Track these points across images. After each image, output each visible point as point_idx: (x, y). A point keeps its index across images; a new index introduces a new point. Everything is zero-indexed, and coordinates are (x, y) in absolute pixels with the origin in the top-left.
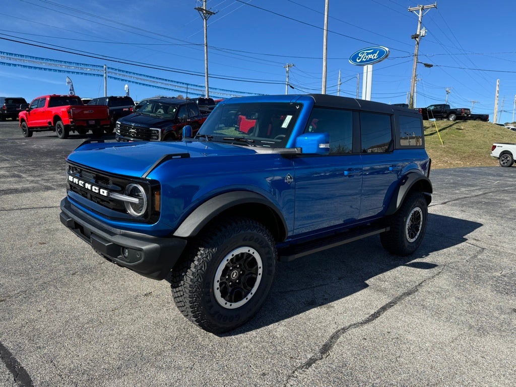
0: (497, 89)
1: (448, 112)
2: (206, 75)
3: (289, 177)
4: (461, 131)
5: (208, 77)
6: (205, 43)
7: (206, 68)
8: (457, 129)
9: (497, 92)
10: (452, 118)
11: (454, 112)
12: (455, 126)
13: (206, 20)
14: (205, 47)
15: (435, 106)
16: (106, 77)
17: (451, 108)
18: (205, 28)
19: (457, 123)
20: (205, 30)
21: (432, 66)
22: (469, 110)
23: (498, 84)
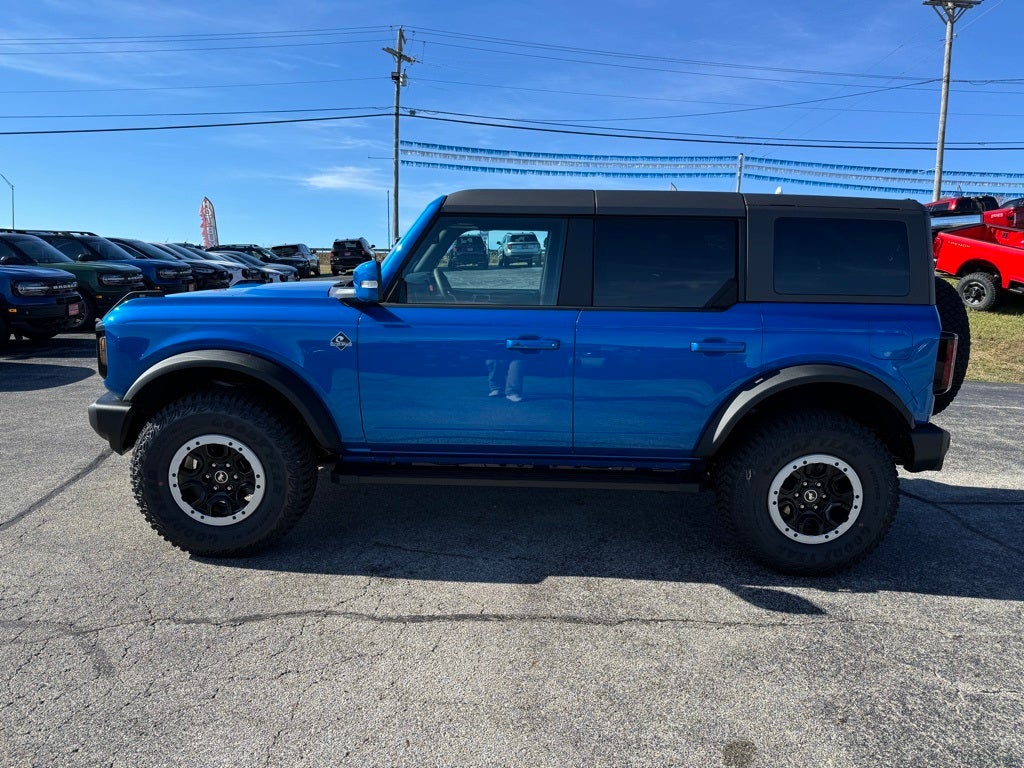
2: (939, 147)
3: (342, 338)
5: (943, 149)
6: (945, 74)
7: (940, 132)
13: (952, 23)
14: (944, 85)
16: (740, 177)
18: (948, 42)
20: (947, 47)
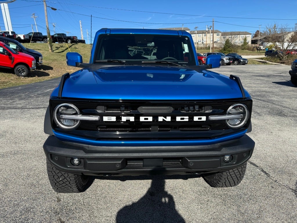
0: (81, 26)
1: (66, 38)
4: (77, 49)
8: (75, 48)
9: (81, 28)
10: (69, 41)
11: (69, 38)
12: (73, 47)
15: (58, 34)
17: (67, 36)
19: (73, 44)
21: (56, 9)
22: (76, 37)
23: (80, 23)
